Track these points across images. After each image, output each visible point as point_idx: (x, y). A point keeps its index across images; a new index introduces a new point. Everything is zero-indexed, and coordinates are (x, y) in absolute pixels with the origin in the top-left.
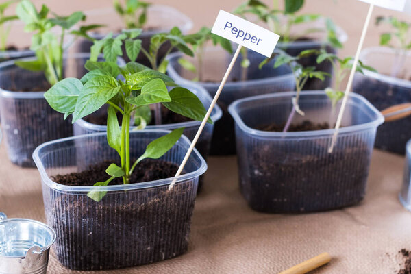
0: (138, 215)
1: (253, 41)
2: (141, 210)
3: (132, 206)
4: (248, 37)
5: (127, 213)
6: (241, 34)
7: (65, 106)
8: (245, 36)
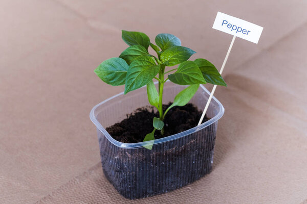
0: (180, 154)
1: (244, 32)
2: (182, 150)
3: (176, 149)
4: (240, 30)
5: (172, 154)
6: (234, 28)
7: (115, 80)
8: (238, 29)
